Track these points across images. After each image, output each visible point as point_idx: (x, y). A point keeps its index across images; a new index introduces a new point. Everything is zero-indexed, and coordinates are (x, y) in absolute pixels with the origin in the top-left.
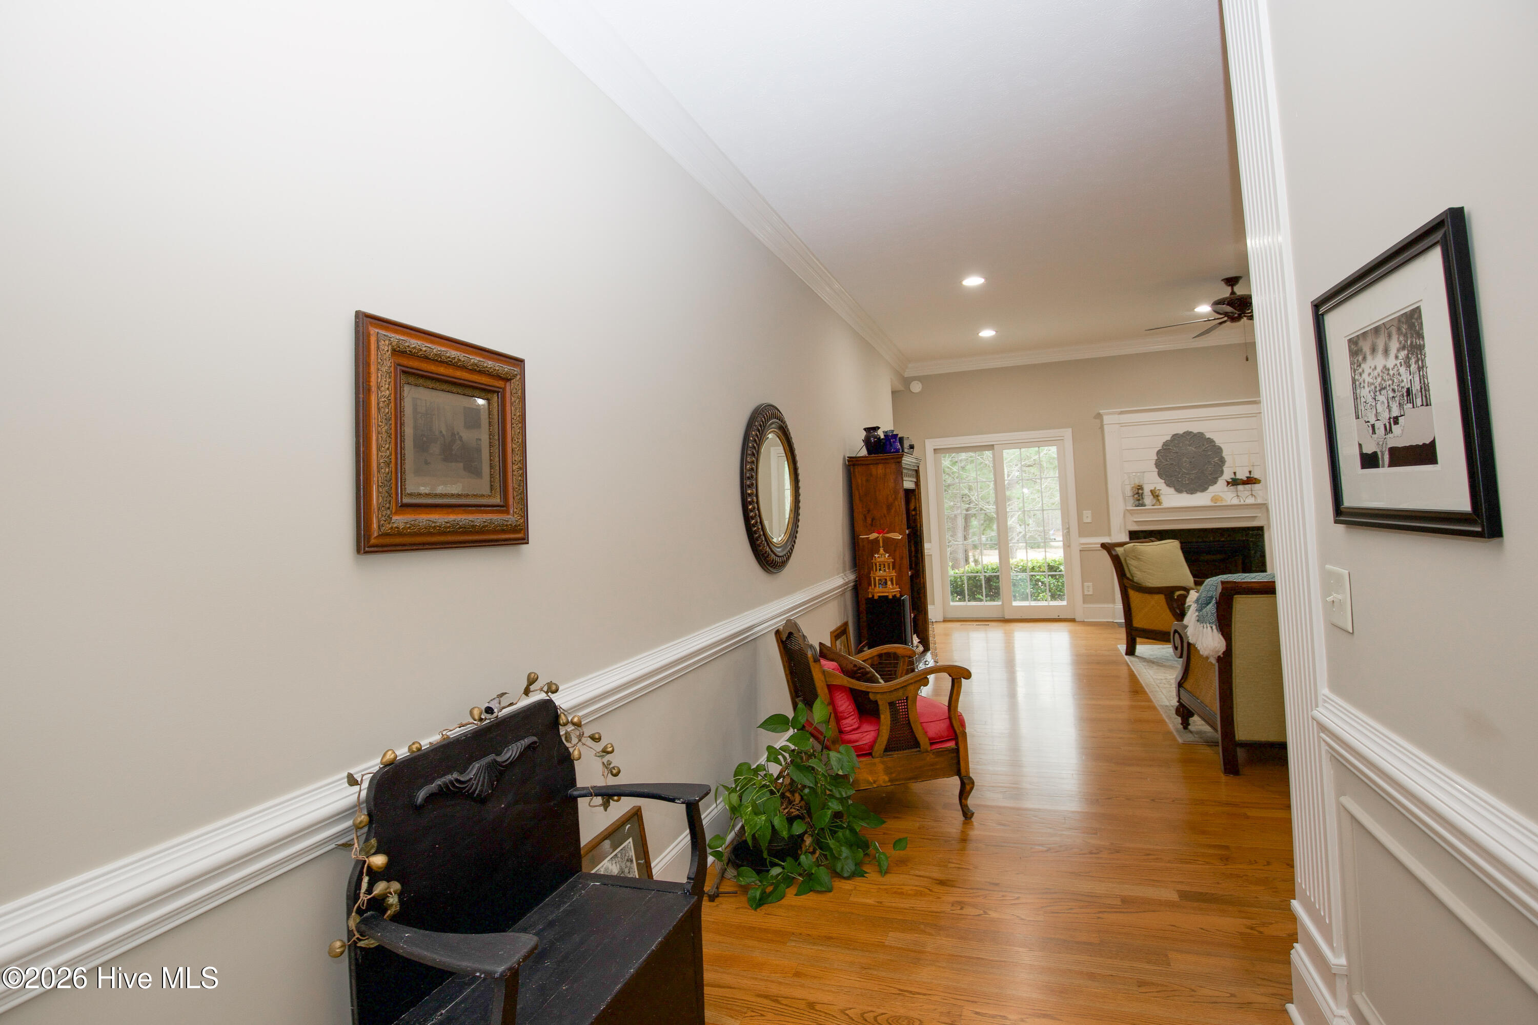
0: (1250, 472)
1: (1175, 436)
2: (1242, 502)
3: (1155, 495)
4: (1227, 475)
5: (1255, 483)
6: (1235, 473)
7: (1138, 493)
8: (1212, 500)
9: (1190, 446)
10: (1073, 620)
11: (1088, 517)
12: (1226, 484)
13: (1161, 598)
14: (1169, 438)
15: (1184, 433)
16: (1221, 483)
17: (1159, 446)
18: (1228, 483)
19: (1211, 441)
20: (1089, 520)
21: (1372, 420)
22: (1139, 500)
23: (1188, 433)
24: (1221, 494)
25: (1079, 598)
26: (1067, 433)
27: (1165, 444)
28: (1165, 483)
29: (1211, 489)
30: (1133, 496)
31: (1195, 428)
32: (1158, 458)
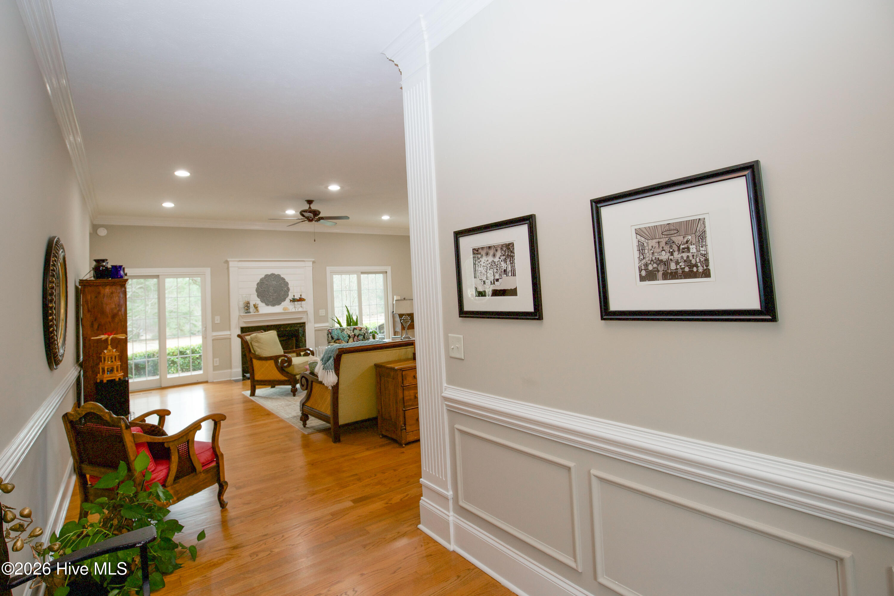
0: (301, 295)
1: (267, 276)
2: (297, 310)
3: (256, 307)
4: (290, 297)
5: (303, 301)
6: (294, 296)
7: (247, 306)
8: (283, 309)
9: (273, 281)
10: (206, 382)
11: (218, 320)
12: (290, 301)
13: (272, 362)
14: (263, 276)
15: (271, 274)
16: (288, 300)
17: (258, 281)
18: (291, 301)
19: (283, 279)
20: (218, 322)
21: (484, 279)
22: (247, 310)
23: (273, 274)
24: (287, 306)
25: (211, 368)
26: (208, 271)
27: (262, 280)
28: (261, 300)
29: (283, 303)
30: (244, 308)
31: (276, 272)
32: (258, 287)
